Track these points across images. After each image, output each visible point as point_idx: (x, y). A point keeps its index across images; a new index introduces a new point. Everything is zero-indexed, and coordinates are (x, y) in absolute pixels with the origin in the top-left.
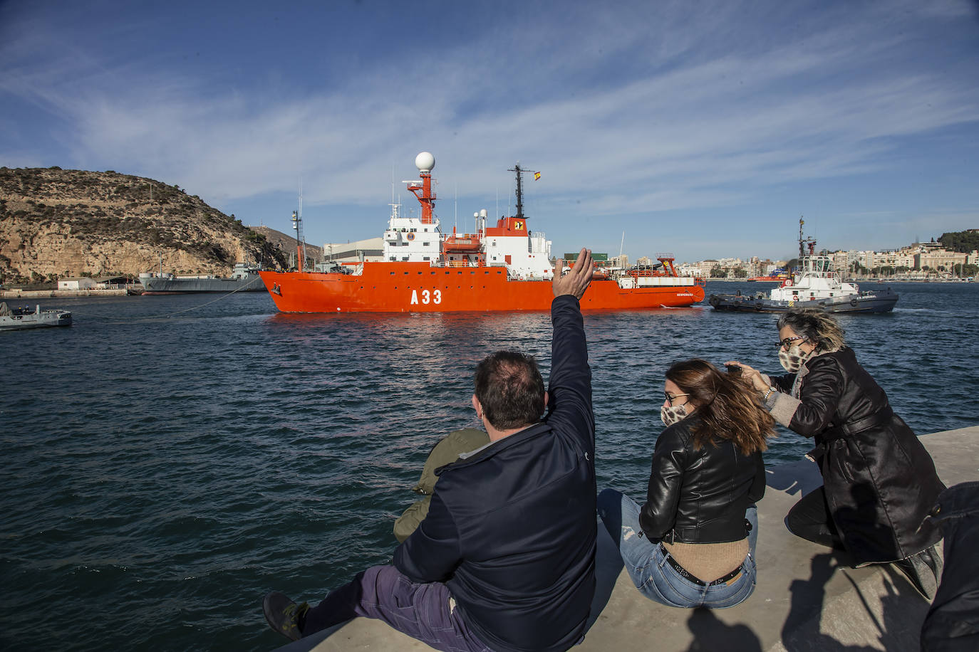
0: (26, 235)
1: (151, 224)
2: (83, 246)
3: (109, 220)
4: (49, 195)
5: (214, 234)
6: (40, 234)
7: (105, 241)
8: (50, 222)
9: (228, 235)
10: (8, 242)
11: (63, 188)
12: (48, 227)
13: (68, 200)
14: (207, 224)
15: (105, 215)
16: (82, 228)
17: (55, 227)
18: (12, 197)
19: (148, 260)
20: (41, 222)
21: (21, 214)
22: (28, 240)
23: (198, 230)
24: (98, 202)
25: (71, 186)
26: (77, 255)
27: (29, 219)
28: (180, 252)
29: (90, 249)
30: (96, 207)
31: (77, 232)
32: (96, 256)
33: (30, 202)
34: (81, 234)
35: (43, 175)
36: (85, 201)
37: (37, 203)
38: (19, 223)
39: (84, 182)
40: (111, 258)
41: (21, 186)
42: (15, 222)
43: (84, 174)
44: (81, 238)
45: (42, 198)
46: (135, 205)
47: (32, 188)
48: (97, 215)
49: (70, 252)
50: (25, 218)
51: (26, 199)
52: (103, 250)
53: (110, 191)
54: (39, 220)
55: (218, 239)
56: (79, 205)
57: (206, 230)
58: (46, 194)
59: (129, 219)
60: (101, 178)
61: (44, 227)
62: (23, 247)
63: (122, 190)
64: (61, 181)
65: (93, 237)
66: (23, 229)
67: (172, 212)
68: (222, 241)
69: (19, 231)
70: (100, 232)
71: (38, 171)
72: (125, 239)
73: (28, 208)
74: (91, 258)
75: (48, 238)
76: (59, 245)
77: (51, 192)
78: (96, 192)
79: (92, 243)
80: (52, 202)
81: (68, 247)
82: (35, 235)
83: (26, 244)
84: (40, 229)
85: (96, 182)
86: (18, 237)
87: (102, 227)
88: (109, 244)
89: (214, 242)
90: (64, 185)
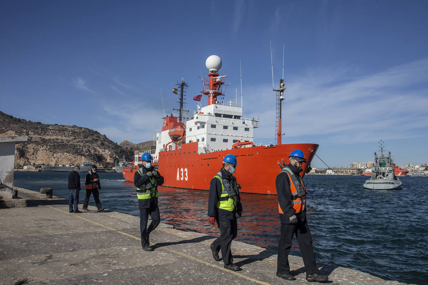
0: (35, 150)
1: (77, 146)
2: (51, 154)
3: (64, 145)
4: (48, 135)
5: (101, 150)
6: (40, 149)
7: (59, 152)
8: (44, 145)
9: (106, 151)
10: (29, 152)
11: (54, 132)
12: (43, 147)
13: (53, 137)
14: (99, 147)
15: (64, 142)
16: (53, 147)
17: (45, 147)
18: (35, 136)
19: (70, 160)
20: (41, 145)
21: (36, 142)
22: (36, 151)
23: (94, 149)
24: (64, 138)
25: (57, 132)
26: (49, 157)
27: (37, 144)
28: (83, 157)
29: (53, 155)
30: (61, 140)
31: (51, 149)
32: (55, 158)
33: (40, 138)
34: (52, 150)
35: (50, 127)
36: (59, 137)
37: (43, 138)
38: (34, 145)
39: (62, 129)
40: (59, 159)
41: (40, 132)
42: (33, 145)
43: (64, 127)
44: (51, 151)
45: (45, 136)
46: (75, 139)
47: (43, 132)
48: (61, 142)
49: (47, 156)
50: (36, 144)
51: (40, 136)
52: (57, 156)
53: (69, 133)
54: (41, 144)
55: (102, 152)
56: (56, 139)
57: (98, 149)
58: (47, 135)
59: (71, 144)
60: (69, 129)
61: (41, 147)
62: (33, 154)
63: (74, 133)
64: (54, 130)
65: (55, 151)
66: (35, 148)
67: (87, 142)
68: (103, 153)
69: (34, 148)
70: (59, 149)
71: (49, 126)
72: (65, 152)
73: (38, 140)
74: (53, 159)
75: (41, 151)
76: (44, 153)
77: (49, 134)
78: (64, 134)
79: (54, 153)
80: (47, 137)
81: (47, 154)
82: (38, 150)
83: (34, 153)
84: (40, 148)
85: (66, 130)
86: (32, 150)
87: (60, 147)
88: (59, 154)
89: (100, 153)
90: (54, 131)
